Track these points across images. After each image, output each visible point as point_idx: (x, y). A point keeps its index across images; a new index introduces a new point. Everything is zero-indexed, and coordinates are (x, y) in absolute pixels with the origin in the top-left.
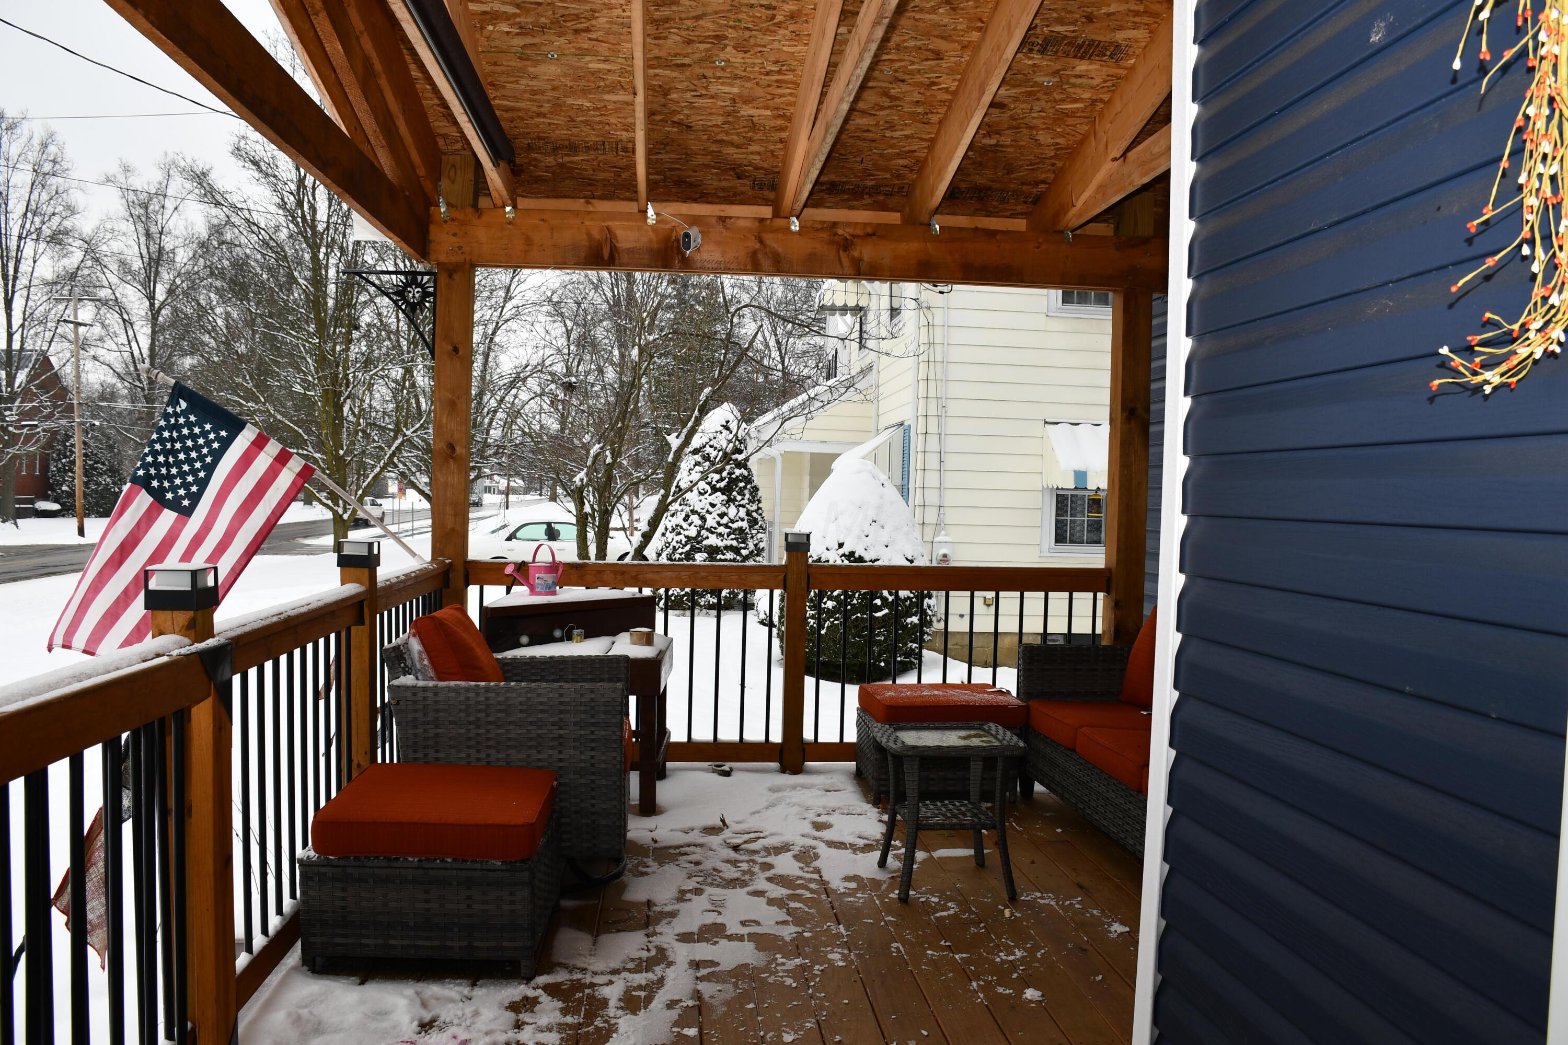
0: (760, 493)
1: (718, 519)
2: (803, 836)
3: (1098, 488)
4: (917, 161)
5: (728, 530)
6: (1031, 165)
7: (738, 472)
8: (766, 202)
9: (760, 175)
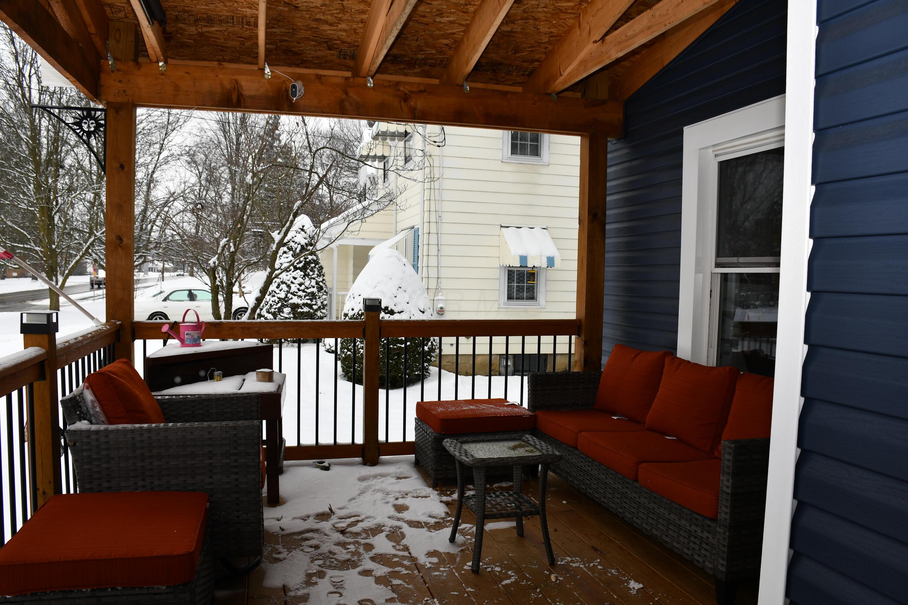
0: (324, 271)
1: (298, 286)
2: (389, 518)
3: (534, 266)
4: (456, 41)
5: (305, 294)
6: (531, 47)
7: (310, 257)
8: (347, 68)
9: (344, 47)
